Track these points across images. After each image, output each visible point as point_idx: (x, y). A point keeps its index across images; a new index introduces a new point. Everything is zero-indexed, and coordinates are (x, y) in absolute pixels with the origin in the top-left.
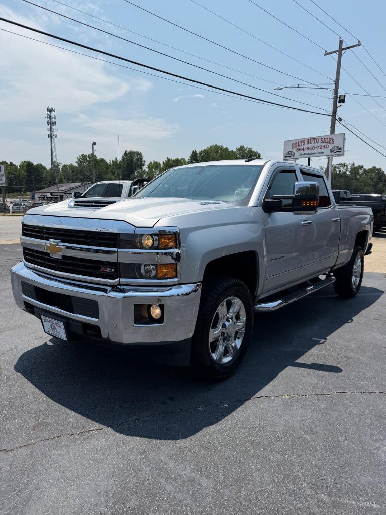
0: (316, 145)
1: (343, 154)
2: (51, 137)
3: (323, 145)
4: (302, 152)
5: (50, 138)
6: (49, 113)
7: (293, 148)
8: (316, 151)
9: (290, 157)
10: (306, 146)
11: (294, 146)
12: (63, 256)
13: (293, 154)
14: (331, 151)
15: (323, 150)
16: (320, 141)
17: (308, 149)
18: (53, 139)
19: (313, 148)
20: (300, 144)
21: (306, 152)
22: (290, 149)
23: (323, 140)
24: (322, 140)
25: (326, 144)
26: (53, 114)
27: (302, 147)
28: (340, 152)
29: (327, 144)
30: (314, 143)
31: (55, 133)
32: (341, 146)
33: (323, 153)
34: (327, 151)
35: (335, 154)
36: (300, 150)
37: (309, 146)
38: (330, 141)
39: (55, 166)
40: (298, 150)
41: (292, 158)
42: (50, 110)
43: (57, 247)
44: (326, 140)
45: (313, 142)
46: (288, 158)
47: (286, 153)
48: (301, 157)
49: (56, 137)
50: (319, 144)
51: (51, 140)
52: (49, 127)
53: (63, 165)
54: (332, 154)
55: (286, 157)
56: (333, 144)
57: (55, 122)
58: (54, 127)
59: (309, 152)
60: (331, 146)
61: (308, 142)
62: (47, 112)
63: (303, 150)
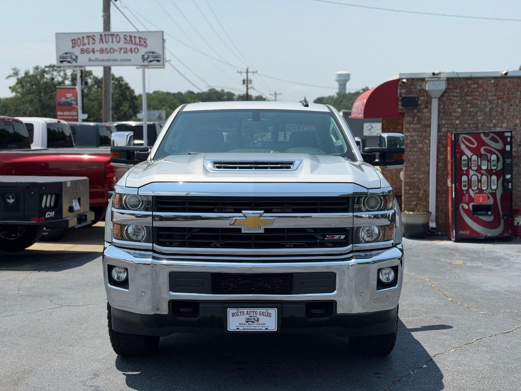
0: (116, 46)
1: (164, 65)
3: (129, 46)
4: (91, 56)
7: (73, 47)
8: (116, 55)
9: (69, 62)
10: (98, 46)
11: (74, 42)
12: (266, 229)
13: (74, 57)
14: (144, 59)
15: (129, 55)
16: (122, 40)
17: (102, 51)
19: (112, 51)
20: (86, 40)
21: (98, 55)
22: (68, 48)
23: (128, 38)
24: (126, 39)
25: (133, 47)
27: (91, 47)
28: (158, 61)
29: (135, 46)
30: (112, 42)
32: (159, 52)
33: (129, 60)
34: (137, 58)
35: (151, 63)
36: (87, 51)
37: (104, 46)
38: (140, 41)
40: (82, 51)
41: (74, 64)
43: (261, 218)
44: (133, 39)
45: (110, 40)
46: (65, 64)
47: (61, 54)
48: (92, 63)
50: (122, 45)
54: (146, 63)
55: (62, 62)
56: (146, 47)
59: (104, 56)
60: (143, 51)
61: (101, 39)
63: (93, 51)
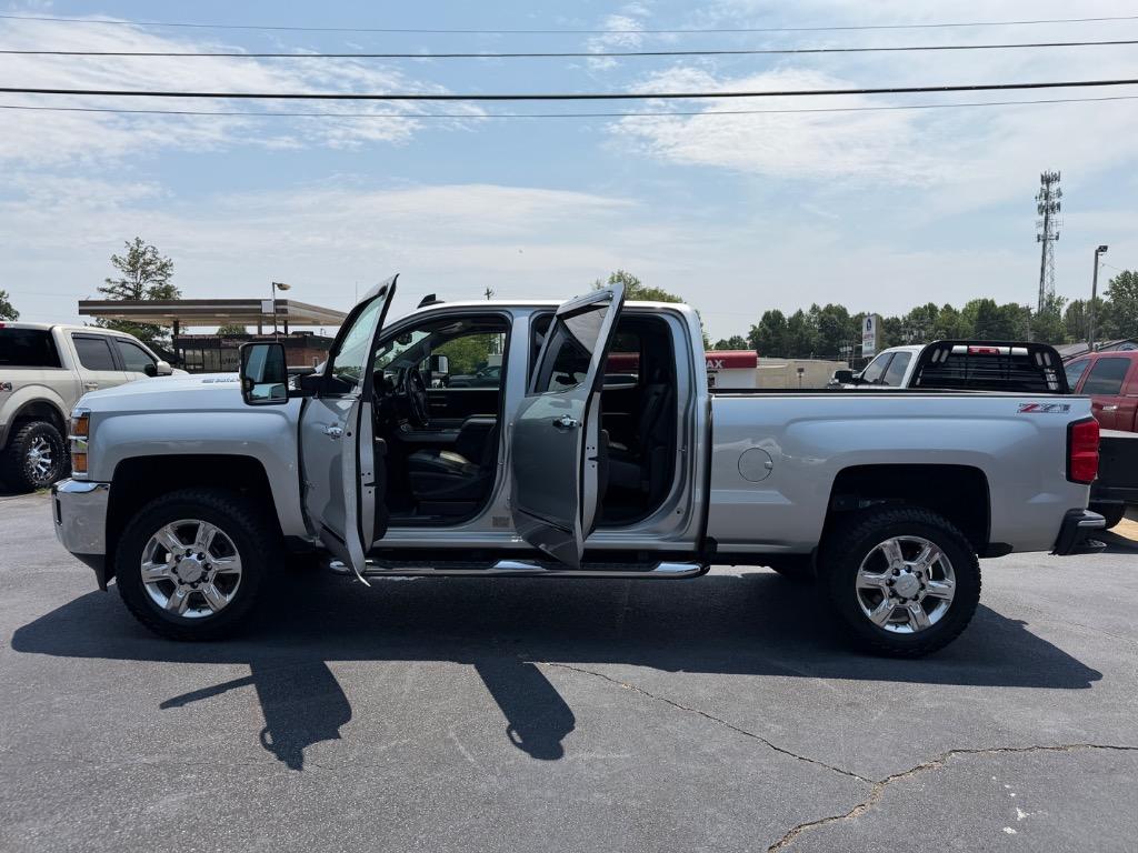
2: (1044, 239)
5: (1041, 243)
6: (1045, 187)
18: (1048, 246)
26: (1054, 187)
31: (1054, 231)
39: (1050, 305)
42: (1047, 180)
49: (1057, 238)
51: (1044, 246)
52: (1042, 218)
53: (1071, 301)
57: (1059, 206)
58: (1053, 217)
62: (1038, 186)
